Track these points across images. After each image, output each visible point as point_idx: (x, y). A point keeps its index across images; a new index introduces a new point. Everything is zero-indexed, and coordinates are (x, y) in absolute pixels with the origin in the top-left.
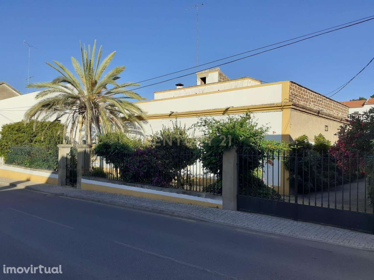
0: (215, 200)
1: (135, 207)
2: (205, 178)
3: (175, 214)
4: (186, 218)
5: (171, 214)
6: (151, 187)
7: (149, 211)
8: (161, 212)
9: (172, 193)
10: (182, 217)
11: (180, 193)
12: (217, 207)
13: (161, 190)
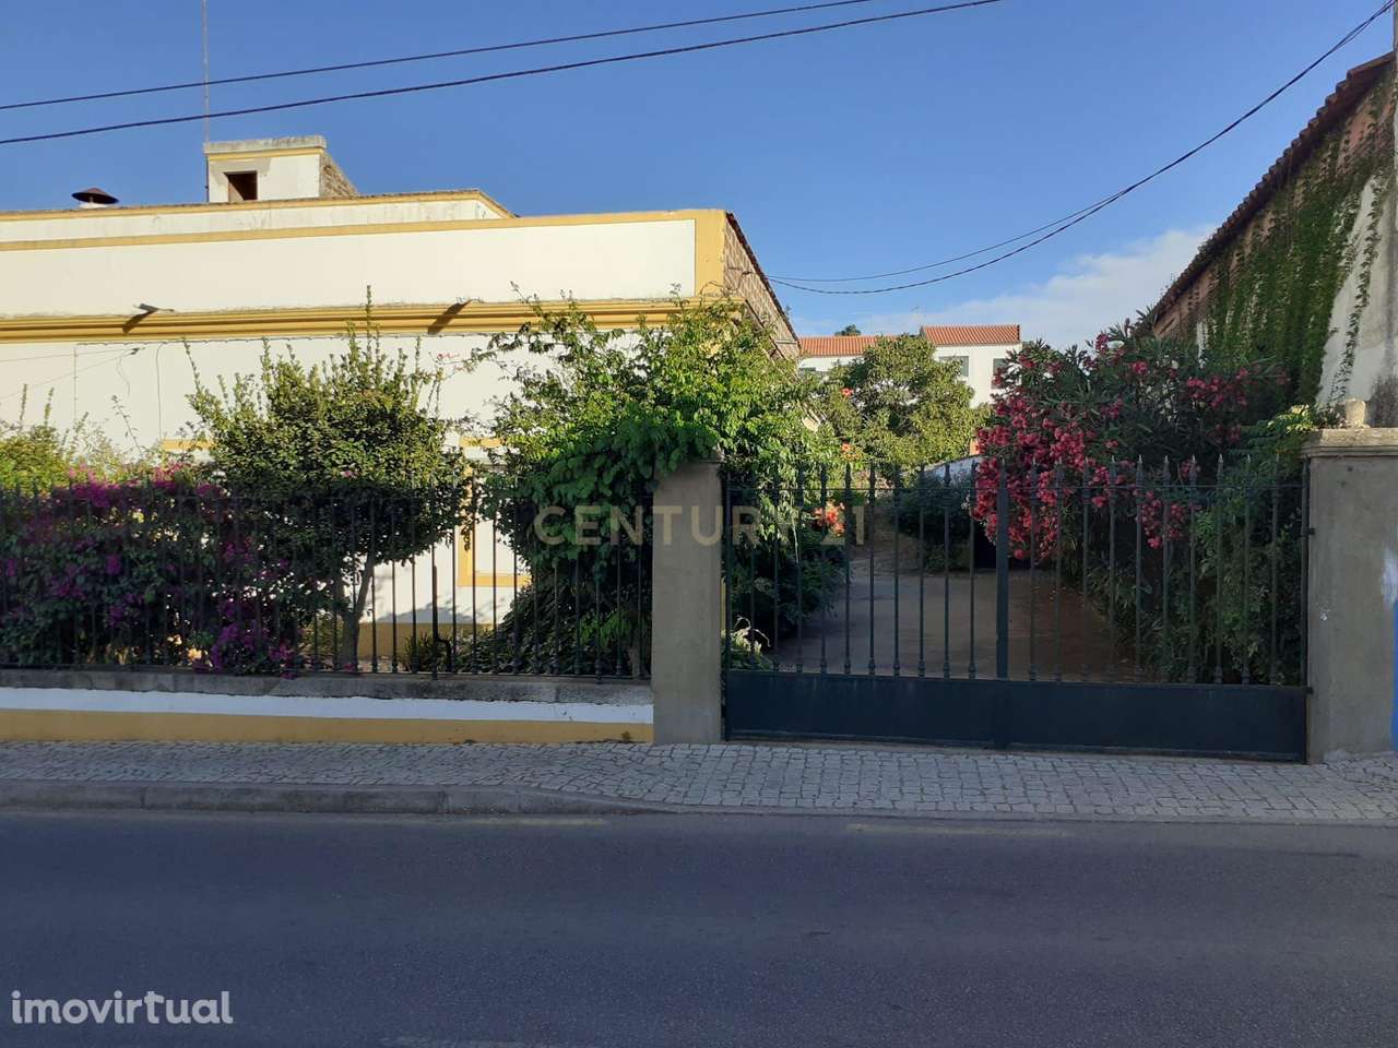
0: (614, 707)
1: (148, 802)
2: (447, 611)
3: (451, 802)
4: (526, 812)
5: (422, 804)
6: (192, 680)
7: (266, 808)
8: (351, 803)
9: (345, 700)
10: (503, 812)
11: (398, 695)
12: (626, 739)
13: (264, 691)
